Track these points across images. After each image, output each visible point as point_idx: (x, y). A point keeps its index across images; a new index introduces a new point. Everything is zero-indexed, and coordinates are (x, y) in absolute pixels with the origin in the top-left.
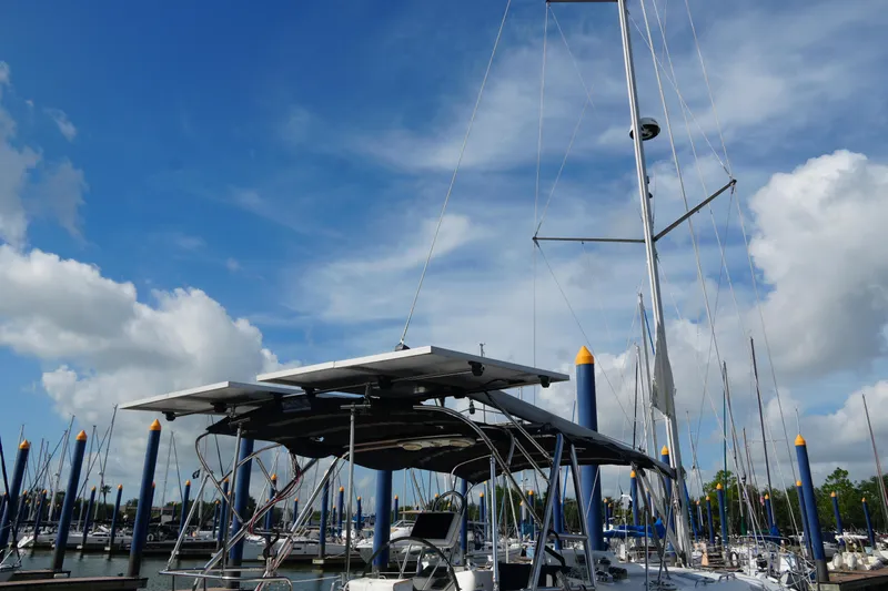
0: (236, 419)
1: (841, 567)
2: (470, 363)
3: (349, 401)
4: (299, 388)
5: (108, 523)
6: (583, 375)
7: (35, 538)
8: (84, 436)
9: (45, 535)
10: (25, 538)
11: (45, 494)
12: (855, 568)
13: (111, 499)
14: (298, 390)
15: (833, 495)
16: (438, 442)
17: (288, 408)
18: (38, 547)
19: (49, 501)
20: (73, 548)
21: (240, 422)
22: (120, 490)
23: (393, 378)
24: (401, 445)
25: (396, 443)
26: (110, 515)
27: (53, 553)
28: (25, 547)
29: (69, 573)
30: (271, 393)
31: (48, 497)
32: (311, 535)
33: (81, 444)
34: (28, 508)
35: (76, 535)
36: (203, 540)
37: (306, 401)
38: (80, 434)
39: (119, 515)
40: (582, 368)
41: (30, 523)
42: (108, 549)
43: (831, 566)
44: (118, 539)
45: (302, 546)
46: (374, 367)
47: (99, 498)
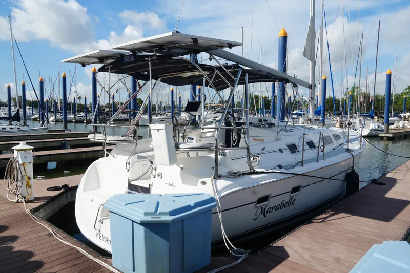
0: (108, 65)
1: (397, 127)
2: (192, 39)
3: (148, 56)
4: (129, 51)
5: (83, 112)
6: (281, 42)
7: (56, 118)
8: (65, 75)
9: (59, 116)
10: (51, 118)
11: (55, 100)
12: (403, 128)
13: (83, 102)
14: (129, 53)
15: (405, 97)
16: (194, 73)
17: (126, 60)
18: (57, 121)
19: (58, 103)
20: (71, 122)
21: (109, 67)
22: (85, 98)
23: (164, 46)
24: (180, 75)
25: (178, 74)
26: (83, 108)
27: (63, 123)
28: (53, 121)
29: (70, 130)
30: (119, 54)
31: (57, 101)
32: (168, 115)
33: (64, 78)
34: (50, 106)
35: (71, 116)
36: (123, 118)
37: (132, 57)
38: (63, 74)
39: (87, 108)
40: (281, 39)
41: (52, 112)
42: (85, 122)
43: (392, 127)
44: (88, 118)
45: (164, 120)
46: (155, 41)
47: (78, 102)
